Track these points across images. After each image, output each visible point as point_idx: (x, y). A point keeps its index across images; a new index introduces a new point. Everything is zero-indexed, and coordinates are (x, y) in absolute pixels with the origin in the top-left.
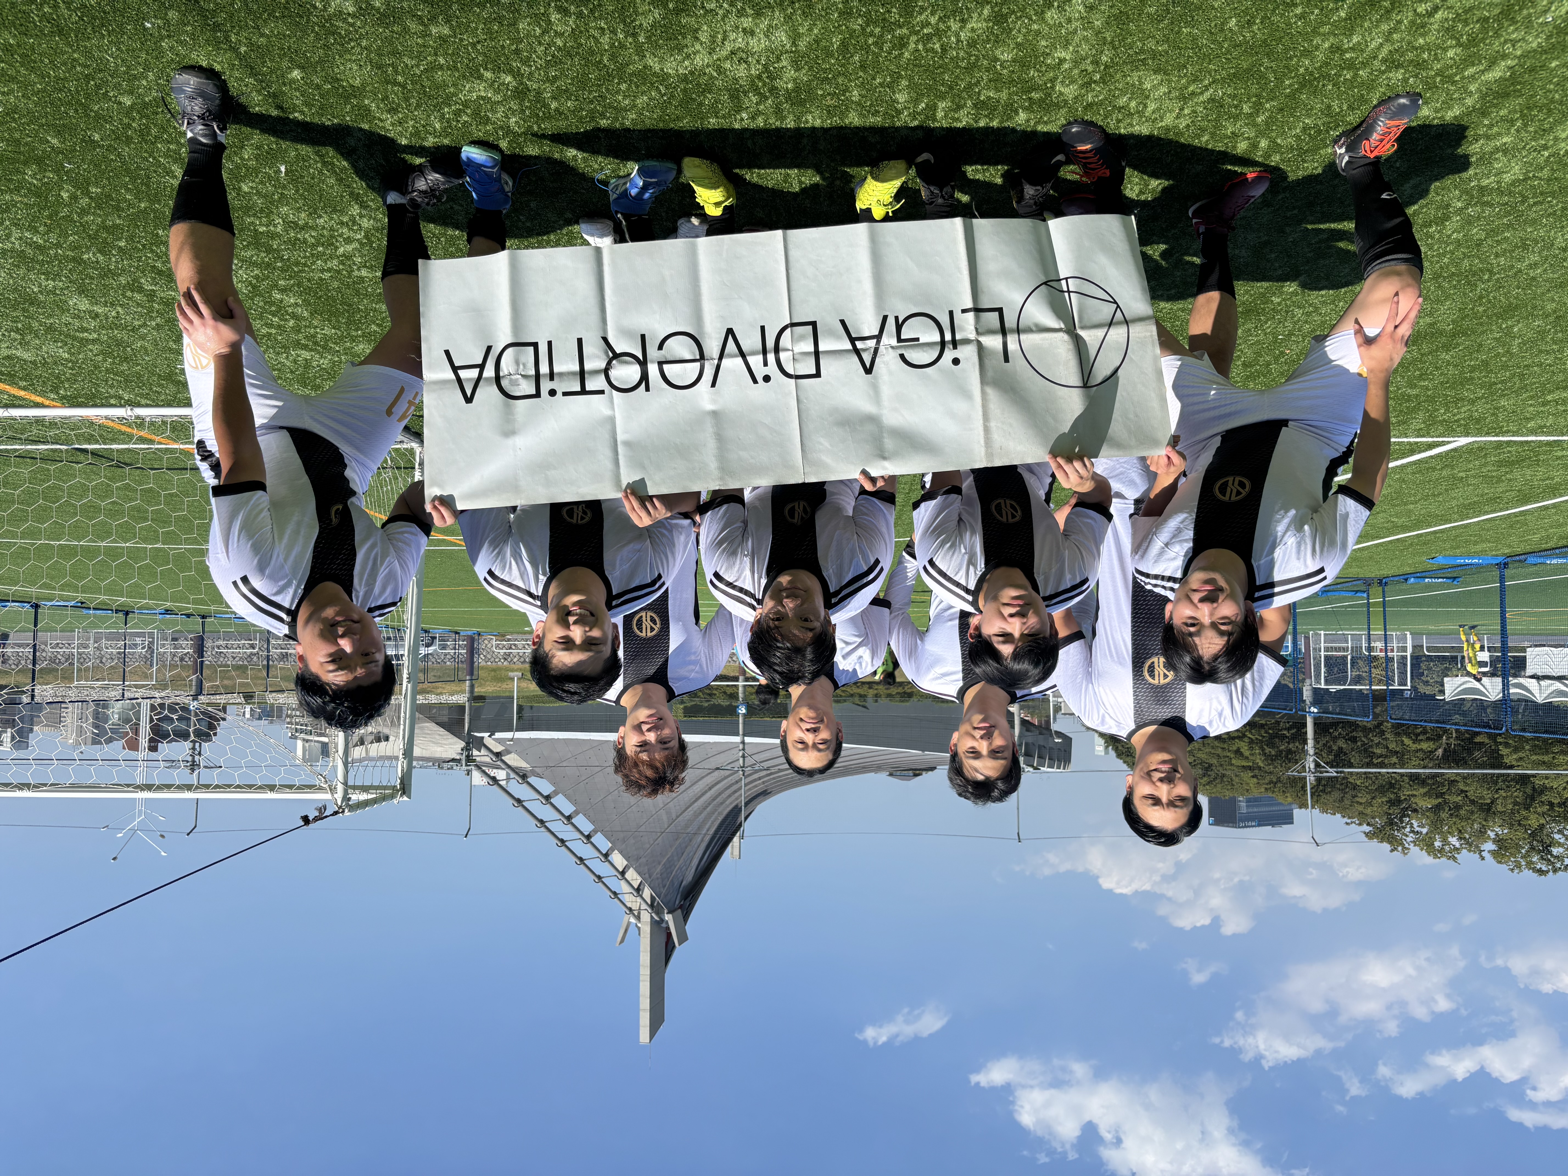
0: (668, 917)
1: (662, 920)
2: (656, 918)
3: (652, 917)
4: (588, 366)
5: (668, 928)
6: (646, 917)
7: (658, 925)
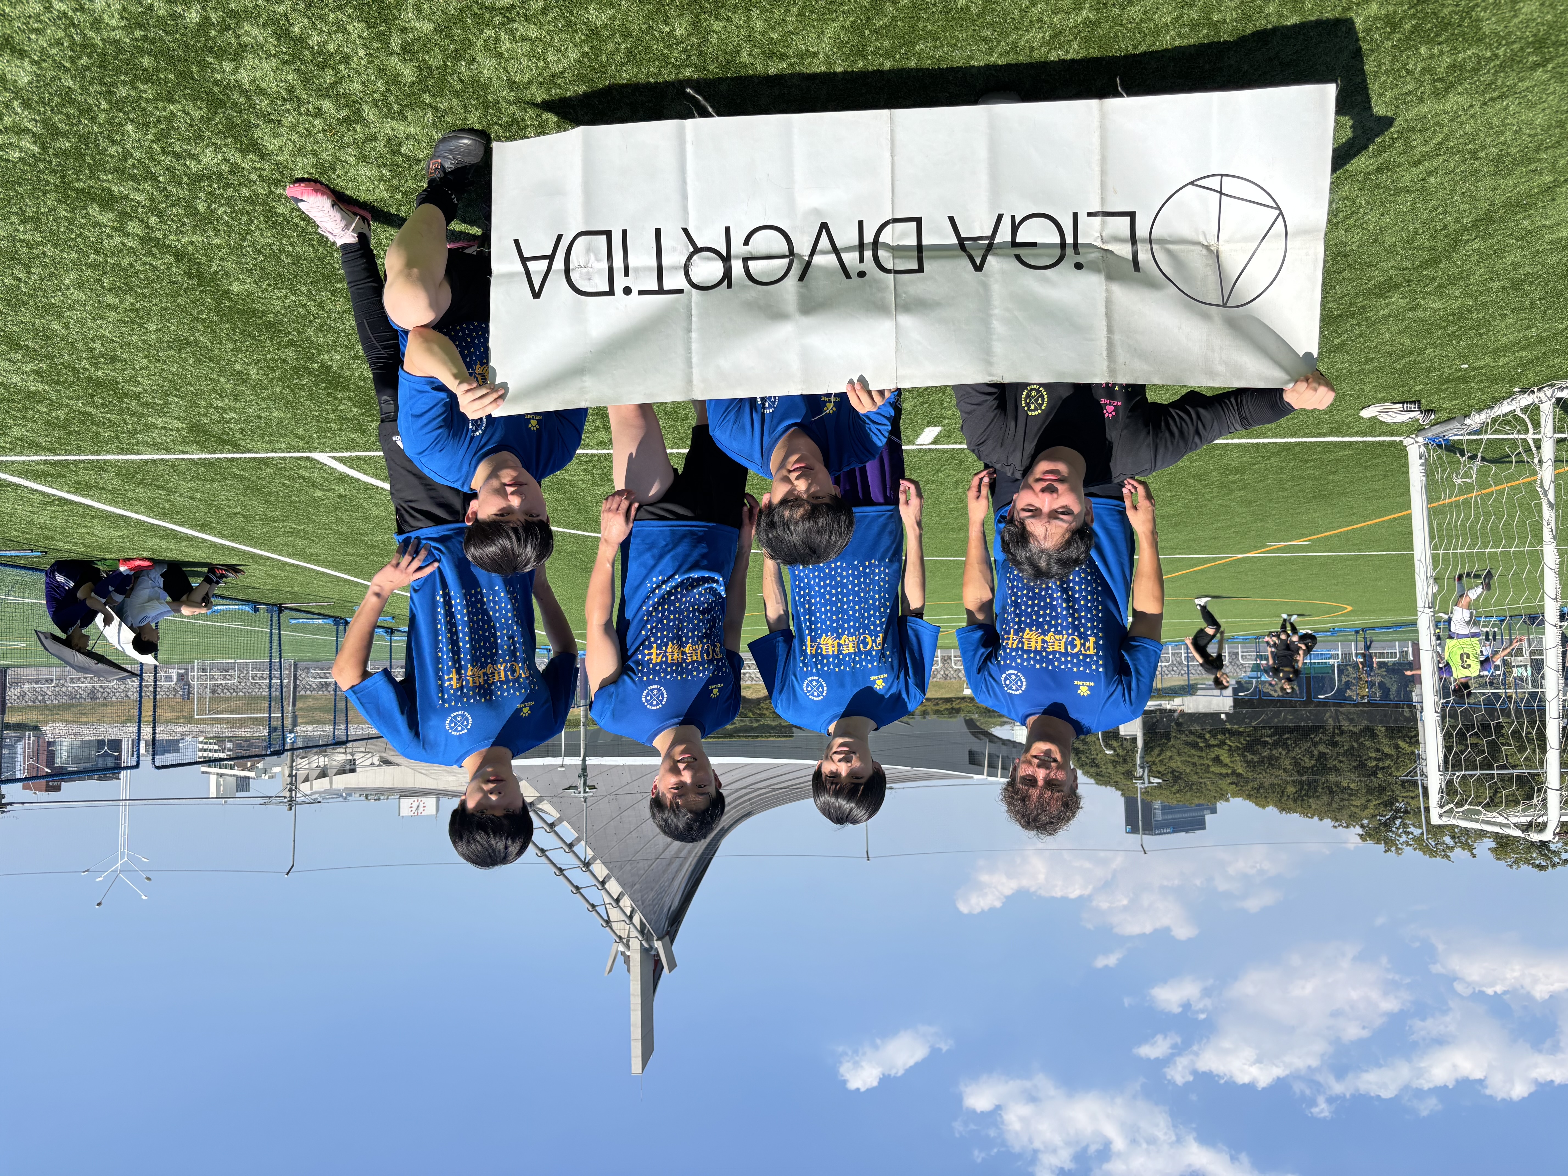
0: (658, 945)
1: (651, 947)
2: (646, 945)
3: (642, 945)
4: (665, 262)
5: (658, 955)
6: (635, 944)
7: (647, 953)
